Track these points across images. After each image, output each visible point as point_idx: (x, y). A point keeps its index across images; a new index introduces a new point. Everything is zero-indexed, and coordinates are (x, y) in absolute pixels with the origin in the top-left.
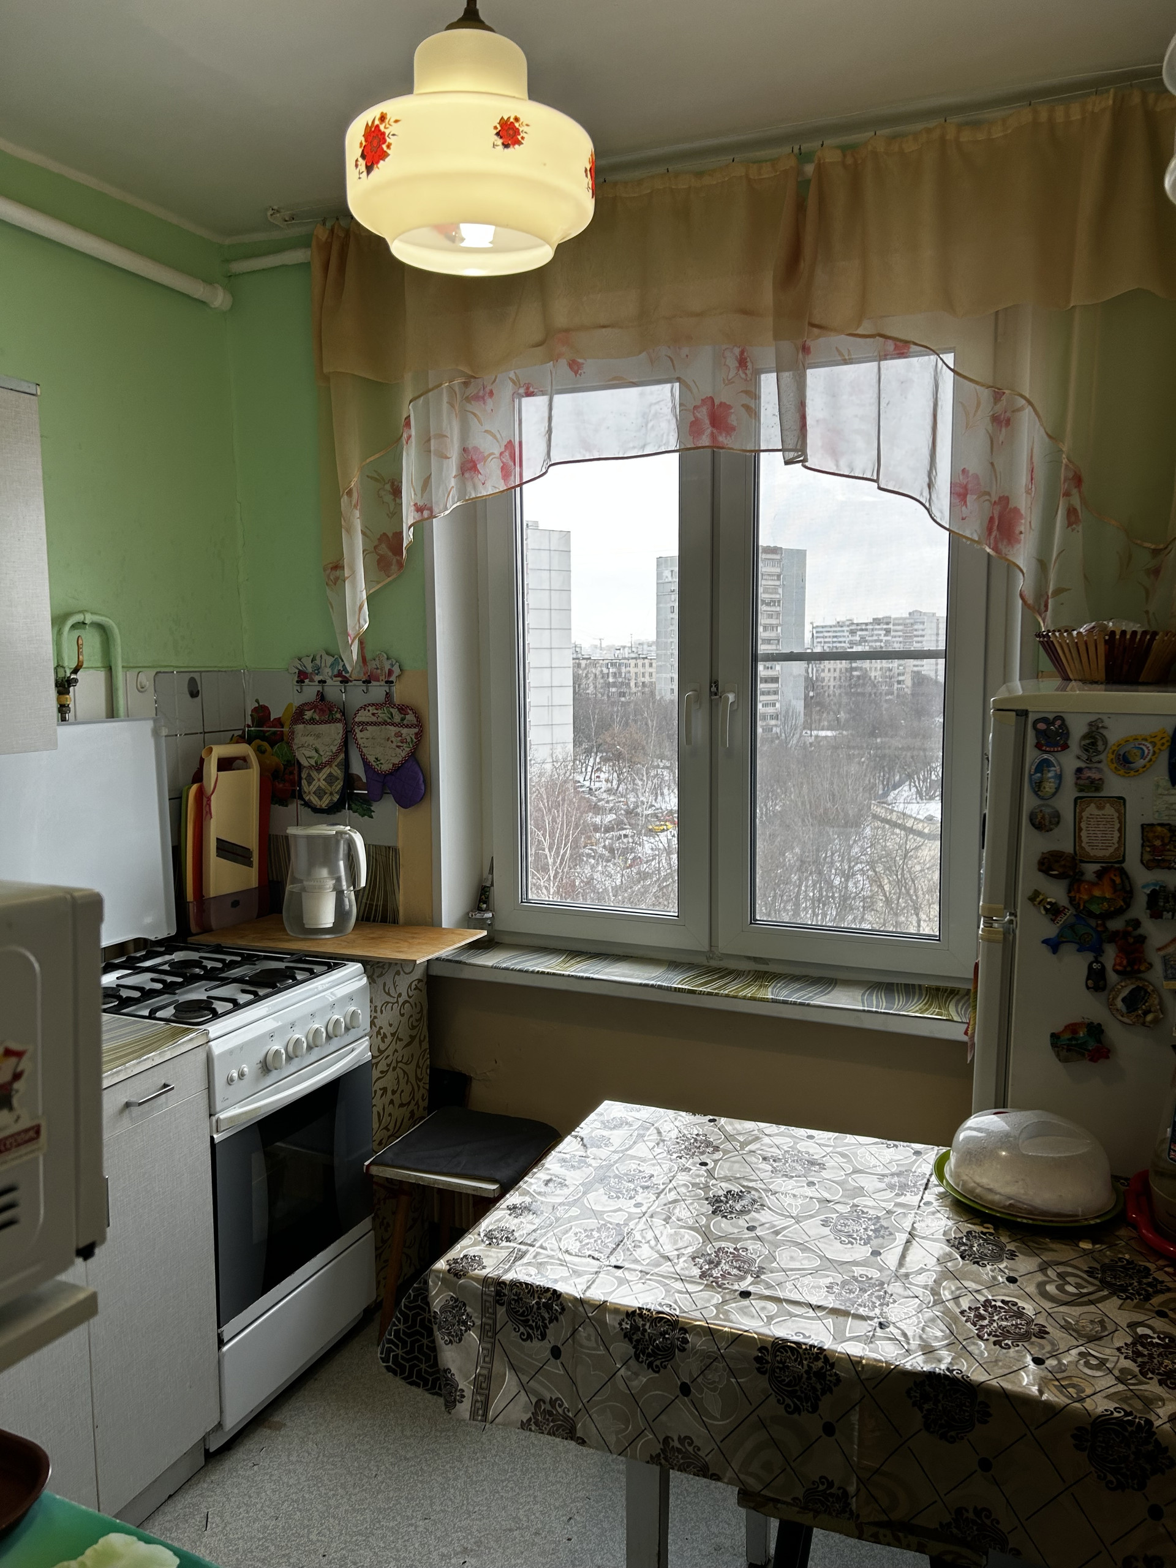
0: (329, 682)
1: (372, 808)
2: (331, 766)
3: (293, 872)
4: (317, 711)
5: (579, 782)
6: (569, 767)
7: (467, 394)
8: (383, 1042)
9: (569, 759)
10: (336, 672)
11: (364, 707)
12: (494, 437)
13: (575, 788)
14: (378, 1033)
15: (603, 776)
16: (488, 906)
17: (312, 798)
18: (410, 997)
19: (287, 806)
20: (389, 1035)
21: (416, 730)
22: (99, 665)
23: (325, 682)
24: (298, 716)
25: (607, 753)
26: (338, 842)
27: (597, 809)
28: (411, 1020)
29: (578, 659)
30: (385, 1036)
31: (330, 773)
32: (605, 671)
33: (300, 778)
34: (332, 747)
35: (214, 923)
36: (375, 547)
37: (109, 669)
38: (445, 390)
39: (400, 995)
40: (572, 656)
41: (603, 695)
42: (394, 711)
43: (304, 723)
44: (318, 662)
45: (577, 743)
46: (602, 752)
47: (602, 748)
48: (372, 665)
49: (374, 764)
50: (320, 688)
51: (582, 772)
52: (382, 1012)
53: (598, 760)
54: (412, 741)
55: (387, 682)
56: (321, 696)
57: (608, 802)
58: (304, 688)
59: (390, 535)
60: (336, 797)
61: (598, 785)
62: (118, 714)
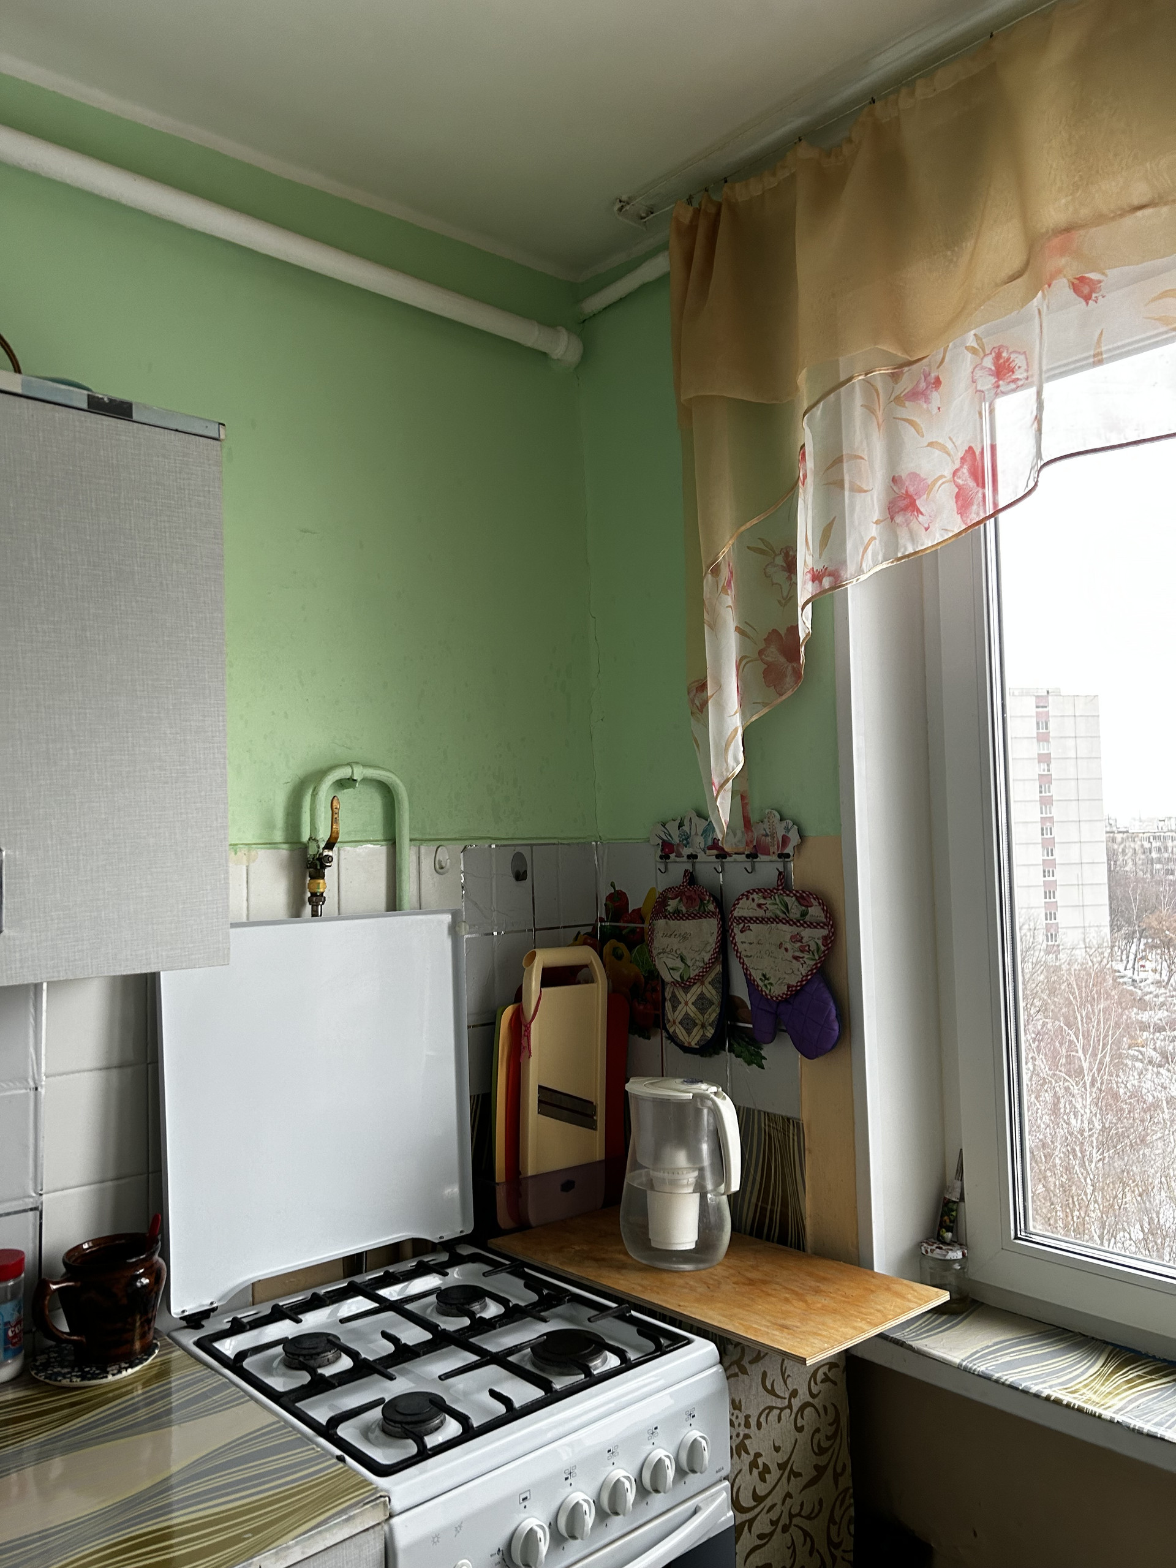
0: (701, 857)
1: (763, 1053)
2: (703, 983)
3: (634, 1152)
4: (685, 900)
5: (1119, 972)
6: (1106, 955)
7: (897, 392)
8: (763, 1480)
9: (1105, 944)
10: (710, 843)
11: (747, 895)
12: (944, 449)
13: (1114, 980)
14: (753, 1465)
15: (1149, 965)
16: (956, 1234)
17: (677, 1031)
18: (813, 1396)
19: (649, 1038)
20: (773, 1467)
21: (825, 932)
22: (380, 837)
23: (695, 857)
24: (660, 907)
25: (1153, 939)
26: (698, 1112)
27: (1142, 1004)
28: (817, 1436)
29: (1113, 832)
30: (766, 1469)
31: (702, 993)
32: (1147, 845)
33: (664, 999)
34: (703, 953)
35: (533, 1218)
36: (761, 653)
37: (392, 842)
38: (857, 389)
39: (794, 1393)
40: (1105, 830)
41: (1145, 873)
42: (791, 901)
43: (665, 917)
44: (686, 828)
45: (1114, 927)
46: (1146, 937)
47: (1145, 933)
48: (758, 831)
49: (760, 983)
50: (689, 867)
51: (1122, 960)
52: (759, 1426)
53: (1142, 947)
54: (818, 949)
55: (780, 856)
56: (691, 878)
57: (1157, 996)
58: (670, 866)
59: (783, 632)
60: (710, 1033)
61: (1143, 975)
62: (400, 905)
